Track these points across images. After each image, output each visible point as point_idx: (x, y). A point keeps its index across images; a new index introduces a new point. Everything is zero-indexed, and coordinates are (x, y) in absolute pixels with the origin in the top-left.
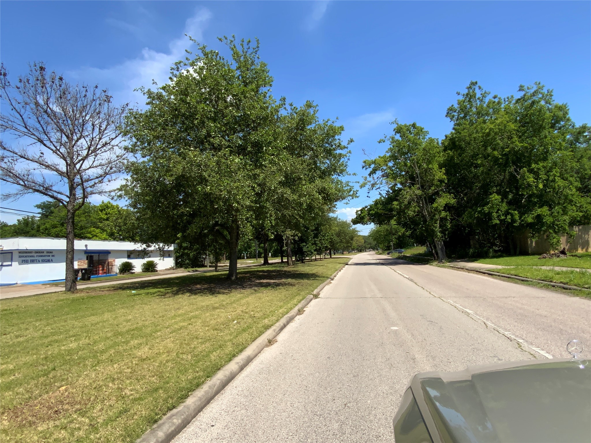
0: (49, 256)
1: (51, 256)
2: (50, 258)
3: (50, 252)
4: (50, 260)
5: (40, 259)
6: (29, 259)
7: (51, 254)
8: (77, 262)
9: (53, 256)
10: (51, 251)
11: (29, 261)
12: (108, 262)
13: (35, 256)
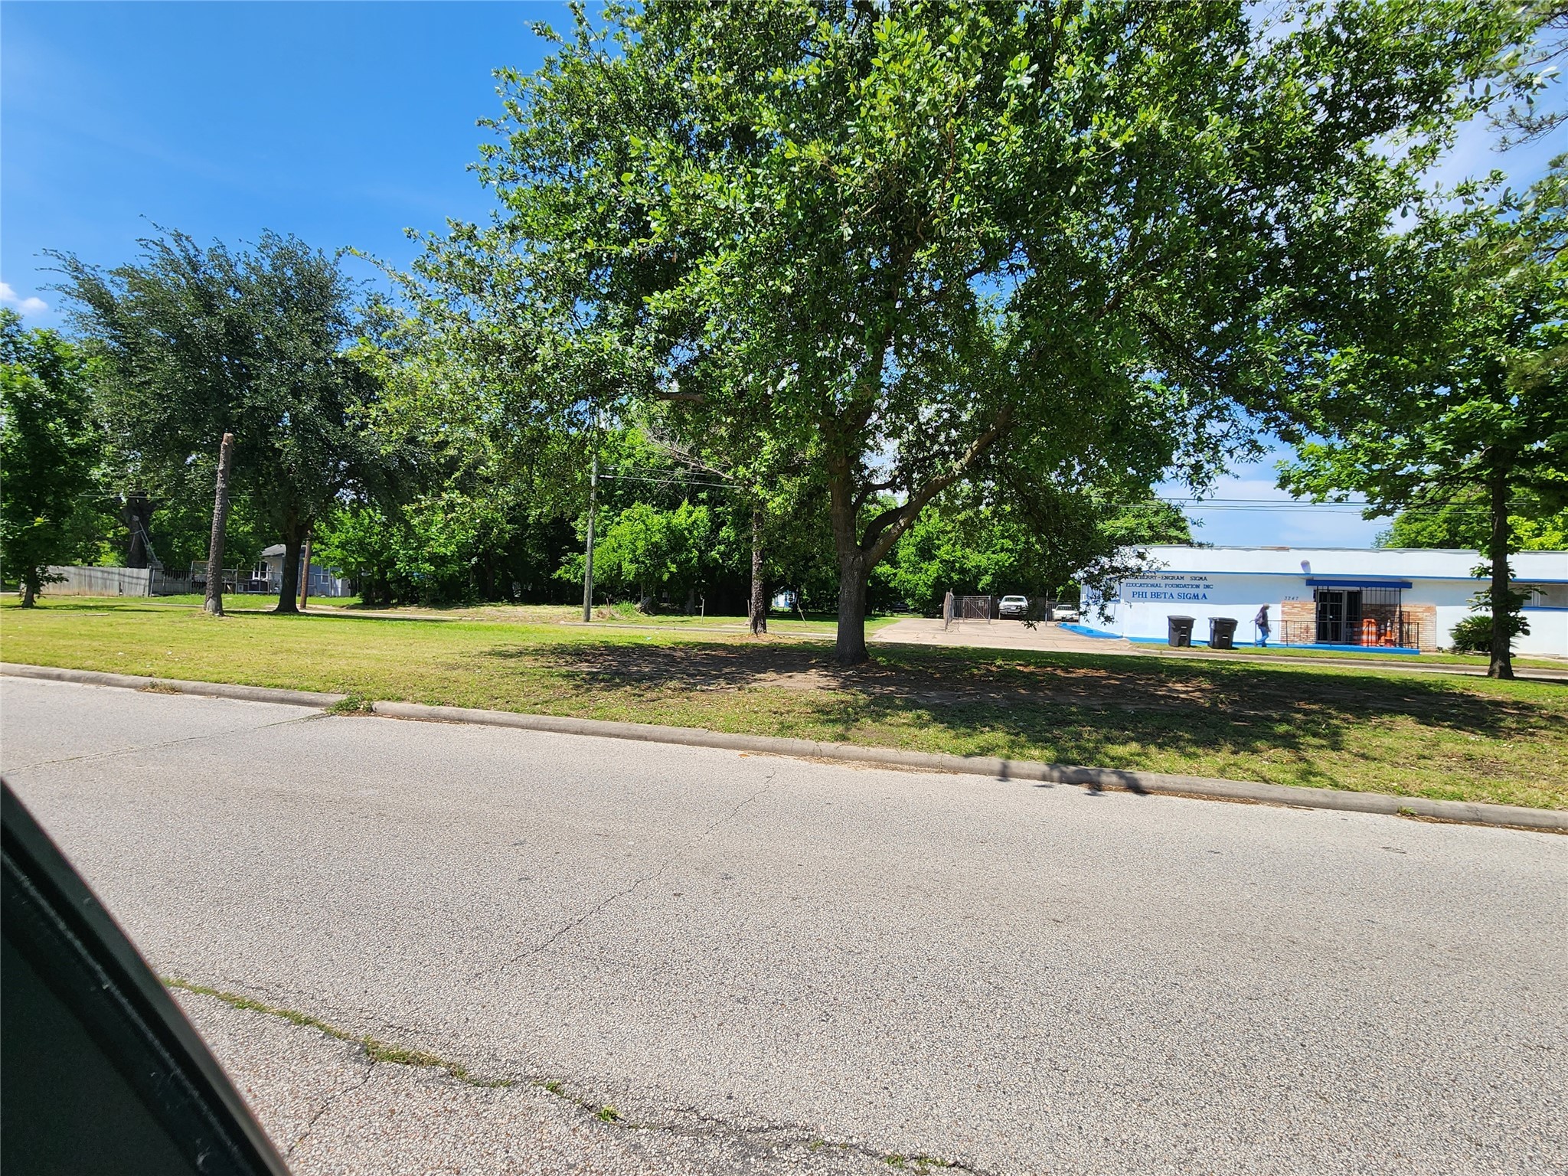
0: (1198, 586)
1: (1202, 587)
2: (1200, 591)
3: (1200, 577)
4: (1200, 596)
5: (1175, 591)
6: (1149, 590)
7: (1201, 583)
8: (1280, 606)
9: (1208, 587)
10: (1203, 576)
11: (1149, 595)
12: (1401, 612)
13: (1163, 585)
